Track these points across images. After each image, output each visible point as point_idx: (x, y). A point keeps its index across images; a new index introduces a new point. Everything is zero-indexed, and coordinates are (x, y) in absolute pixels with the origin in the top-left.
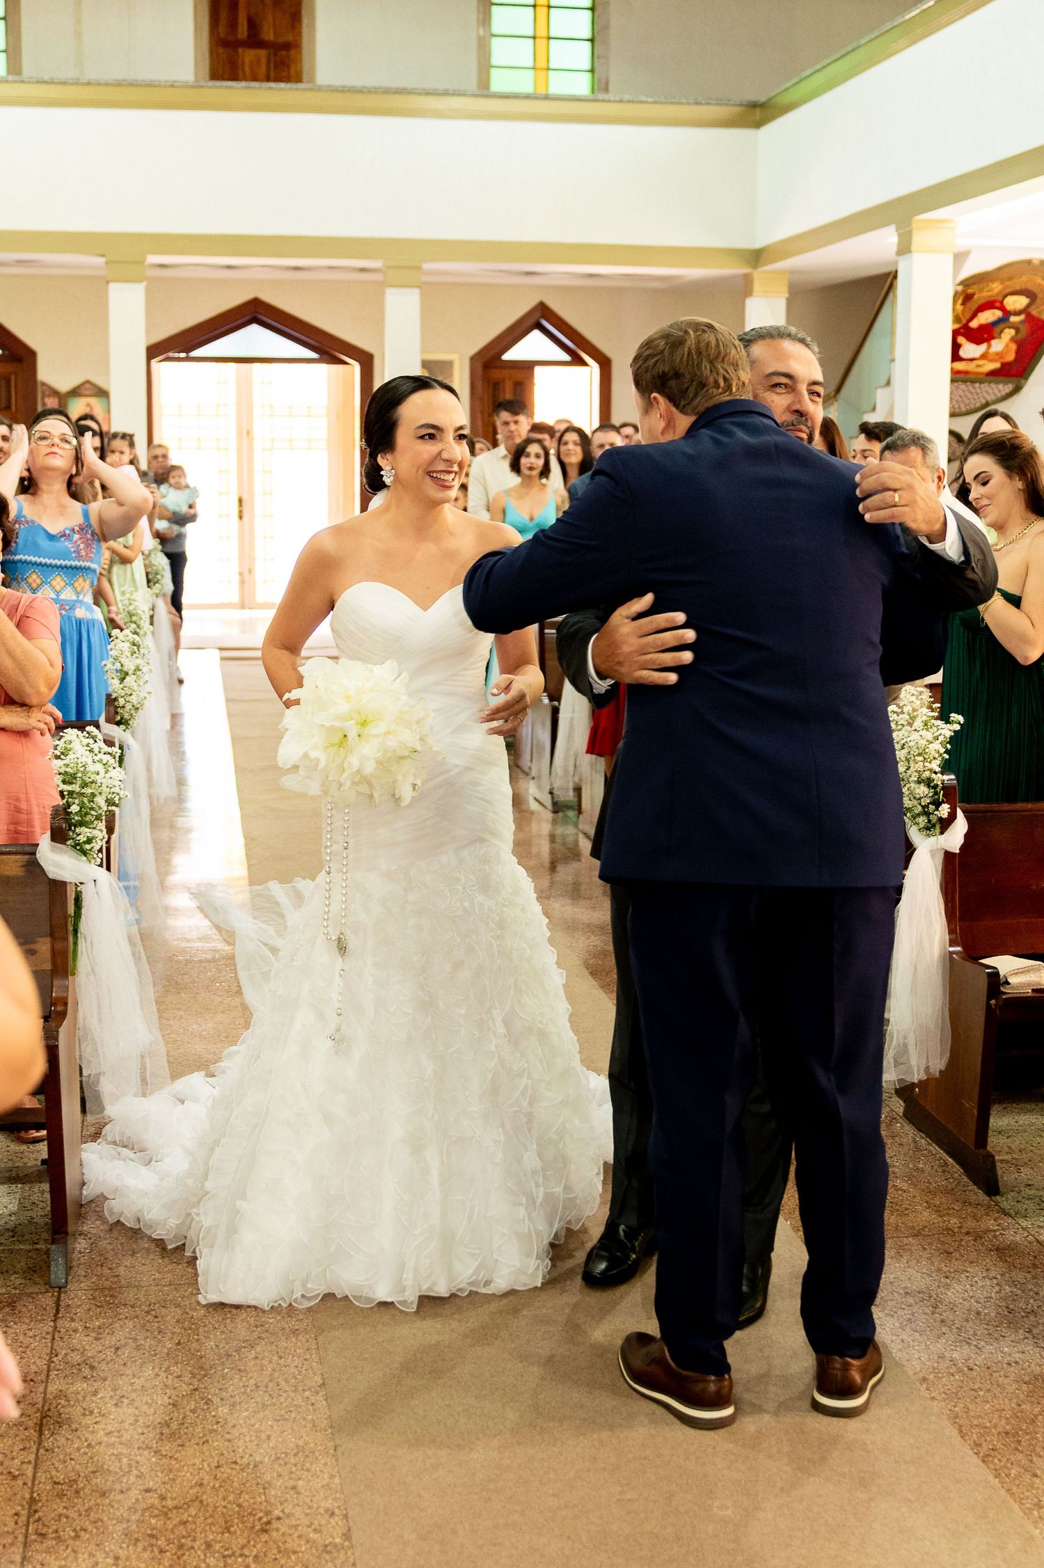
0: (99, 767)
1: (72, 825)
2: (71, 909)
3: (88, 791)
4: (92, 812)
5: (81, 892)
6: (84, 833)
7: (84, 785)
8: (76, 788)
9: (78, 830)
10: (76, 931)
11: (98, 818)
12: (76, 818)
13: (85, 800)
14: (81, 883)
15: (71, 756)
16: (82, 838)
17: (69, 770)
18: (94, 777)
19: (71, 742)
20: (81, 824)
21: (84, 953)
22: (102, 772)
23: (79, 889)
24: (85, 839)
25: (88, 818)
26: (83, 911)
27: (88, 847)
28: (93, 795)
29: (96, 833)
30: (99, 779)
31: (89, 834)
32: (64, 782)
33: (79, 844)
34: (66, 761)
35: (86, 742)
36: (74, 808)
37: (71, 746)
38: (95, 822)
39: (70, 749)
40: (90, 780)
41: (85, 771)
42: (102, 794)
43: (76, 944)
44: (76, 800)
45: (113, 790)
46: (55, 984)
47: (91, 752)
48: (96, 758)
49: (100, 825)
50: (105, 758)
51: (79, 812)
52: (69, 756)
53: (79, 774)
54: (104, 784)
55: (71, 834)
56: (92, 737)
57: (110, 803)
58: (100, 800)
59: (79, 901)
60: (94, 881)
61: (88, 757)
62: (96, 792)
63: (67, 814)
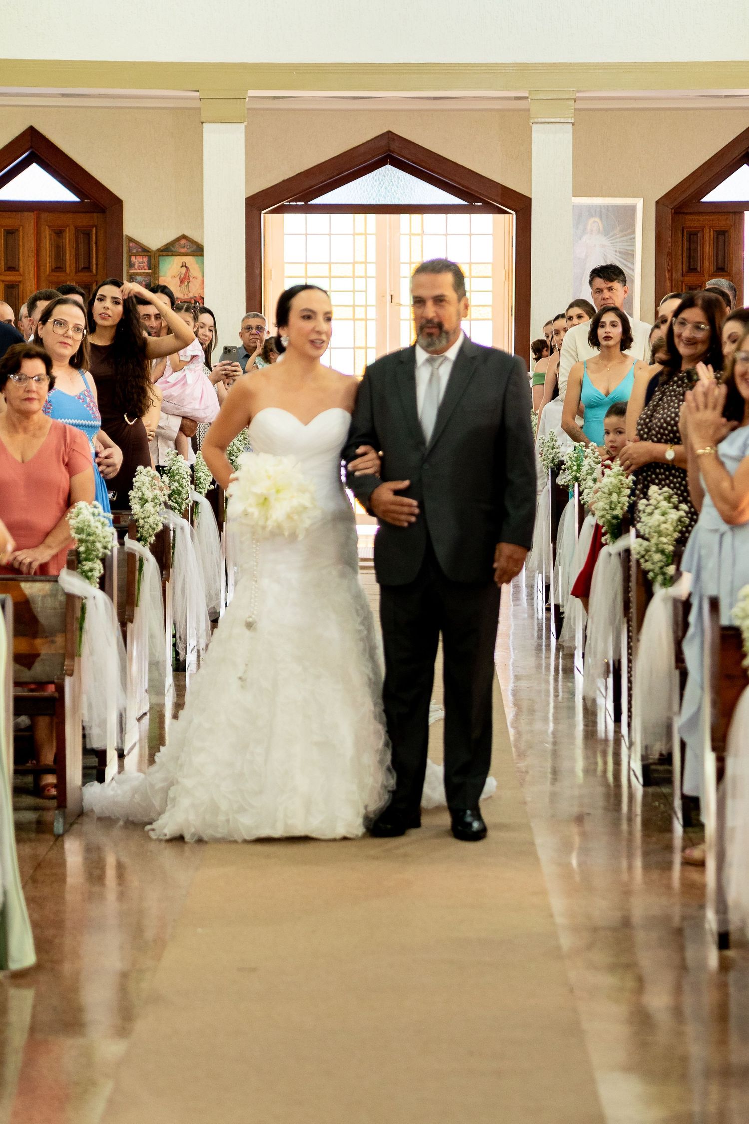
0: (100, 526)
1: (80, 562)
2: (78, 614)
3: (91, 538)
4: (93, 553)
5: (85, 604)
6: (88, 565)
7: (89, 534)
8: (84, 536)
9: (84, 563)
10: (81, 629)
11: (98, 557)
12: (83, 556)
13: (89, 544)
14: (86, 598)
15: (81, 516)
16: (86, 568)
17: (79, 525)
18: (95, 529)
20: (87, 559)
21: (87, 643)
23: (84, 601)
24: (88, 568)
25: (92, 556)
26: (87, 616)
27: (90, 574)
28: (94, 542)
29: (95, 566)
30: (98, 531)
31: (91, 566)
33: (84, 572)
34: (78, 520)
35: (92, 510)
36: (82, 549)
37: (81, 510)
38: (96, 559)
39: (81, 513)
40: (93, 531)
41: (89, 526)
42: (100, 541)
43: (81, 636)
44: (84, 544)
45: (107, 539)
46: (66, 660)
47: (94, 514)
48: (97, 518)
49: (99, 561)
50: (102, 519)
51: (85, 552)
52: (80, 517)
53: (85, 527)
54: (101, 535)
55: (80, 566)
56: (95, 507)
57: (105, 547)
58: (99, 545)
59: (83, 609)
60: (94, 598)
61: (91, 518)
62: (96, 539)
63: (77, 553)
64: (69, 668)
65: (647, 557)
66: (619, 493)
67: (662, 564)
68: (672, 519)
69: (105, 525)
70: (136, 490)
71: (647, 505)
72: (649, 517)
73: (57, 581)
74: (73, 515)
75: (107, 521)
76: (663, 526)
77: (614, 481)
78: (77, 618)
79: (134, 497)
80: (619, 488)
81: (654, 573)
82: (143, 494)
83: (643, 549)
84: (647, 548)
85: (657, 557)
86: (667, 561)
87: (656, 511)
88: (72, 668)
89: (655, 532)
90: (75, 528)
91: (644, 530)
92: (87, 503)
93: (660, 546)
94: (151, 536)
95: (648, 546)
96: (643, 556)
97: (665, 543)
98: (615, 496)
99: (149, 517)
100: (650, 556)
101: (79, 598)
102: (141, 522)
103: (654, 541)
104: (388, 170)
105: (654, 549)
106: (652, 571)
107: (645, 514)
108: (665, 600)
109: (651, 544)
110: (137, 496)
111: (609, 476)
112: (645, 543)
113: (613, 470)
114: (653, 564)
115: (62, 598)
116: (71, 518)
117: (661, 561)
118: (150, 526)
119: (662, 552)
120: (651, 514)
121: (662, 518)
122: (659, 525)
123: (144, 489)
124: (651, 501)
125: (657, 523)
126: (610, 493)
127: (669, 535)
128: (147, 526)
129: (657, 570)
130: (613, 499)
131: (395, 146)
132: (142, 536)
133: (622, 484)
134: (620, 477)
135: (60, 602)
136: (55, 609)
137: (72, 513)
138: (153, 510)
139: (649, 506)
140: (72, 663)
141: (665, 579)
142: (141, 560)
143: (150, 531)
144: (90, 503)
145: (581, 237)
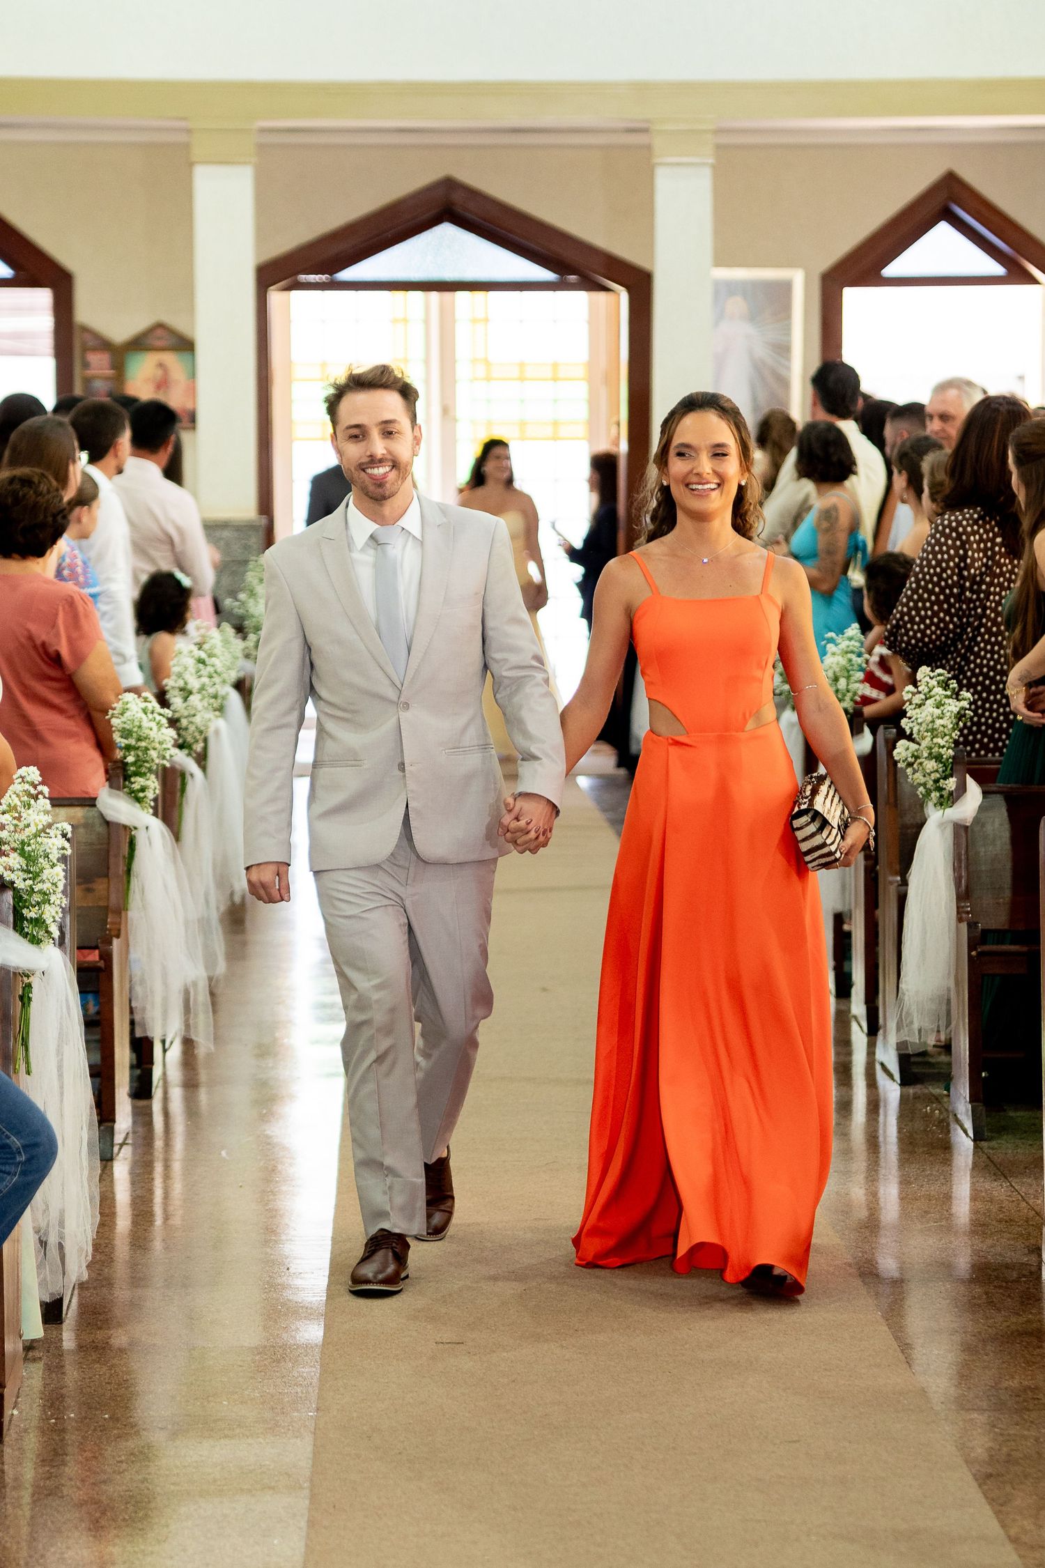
0: (153, 725)
1: (127, 778)
2: (125, 850)
3: (143, 744)
4: (146, 764)
5: (135, 836)
6: (138, 782)
7: (139, 739)
8: (132, 742)
9: (133, 779)
10: (129, 871)
11: (150, 770)
12: (132, 768)
13: (140, 754)
14: (135, 828)
15: (127, 714)
16: (136, 787)
17: (125, 726)
18: (147, 731)
19: (127, 703)
20: (136, 774)
21: (137, 890)
22: (155, 728)
23: (133, 833)
24: (139, 787)
25: (143, 770)
26: (137, 853)
27: (141, 795)
28: (147, 749)
29: (149, 783)
30: (152, 734)
31: (142, 784)
32: (122, 737)
33: (133, 792)
34: (123, 719)
35: (144, 705)
36: (130, 759)
37: (128, 706)
38: (148, 775)
39: (127, 709)
40: (145, 735)
41: (140, 727)
42: (155, 749)
43: (129, 882)
44: (132, 753)
45: (164, 746)
46: (110, 916)
47: (145, 711)
48: (150, 716)
49: (153, 777)
50: (158, 718)
51: (134, 764)
52: (125, 715)
53: (135, 729)
54: (156, 740)
55: (127, 783)
56: (146, 700)
57: (164, 758)
58: (153, 754)
59: (132, 844)
60: (147, 828)
61: (144, 716)
62: (149, 747)
63: (123, 765)
64: (114, 926)
65: (915, 766)
66: (848, 678)
67: (938, 776)
68: (952, 712)
69: (161, 726)
70: (174, 677)
71: (914, 694)
72: (918, 710)
73: (94, 806)
74: (115, 712)
75: (164, 721)
76: (939, 722)
77: (843, 661)
78: (124, 857)
79: (173, 688)
80: (848, 671)
81: (925, 788)
82: (186, 683)
83: (910, 755)
84: (916, 754)
85: (931, 765)
86: (943, 772)
87: (928, 702)
88: (117, 926)
89: (927, 731)
90: (119, 731)
91: (911, 729)
92: (136, 696)
93: (935, 750)
94: (197, 741)
95: (917, 751)
96: (910, 765)
97: (943, 747)
98: (842, 683)
99: (194, 715)
100: (921, 764)
101: (125, 827)
102: (184, 722)
103: (925, 743)
104: (446, 230)
105: (925, 754)
106: (924, 785)
107: (913, 706)
108: (942, 825)
109: (921, 748)
110: (177, 685)
111: (834, 654)
112: (913, 746)
113: (840, 646)
114: (924, 776)
115: (100, 829)
116: (113, 716)
117: (937, 771)
118: (197, 728)
119: (938, 758)
120: (920, 706)
121: (938, 712)
122: (933, 722)
123: (187, 676)
124: (920, 689)
125: (930, 718)
126: (836, 679)
127: (945, 735)
128: (192, 728)
129: (930, 784)
130: (840, 687)
132: (185, 742)
133: (852, 665)
134: (850, 656)
135: (99, 834)
136: (92, 844)
137: (114, 709)
138: (199, 706)
139: (917, 696)
140: (119, 920)
141: (942, 796)
142: (183, 775)
143: (197, 734)
144: (140, 696)
145: (717, 323)
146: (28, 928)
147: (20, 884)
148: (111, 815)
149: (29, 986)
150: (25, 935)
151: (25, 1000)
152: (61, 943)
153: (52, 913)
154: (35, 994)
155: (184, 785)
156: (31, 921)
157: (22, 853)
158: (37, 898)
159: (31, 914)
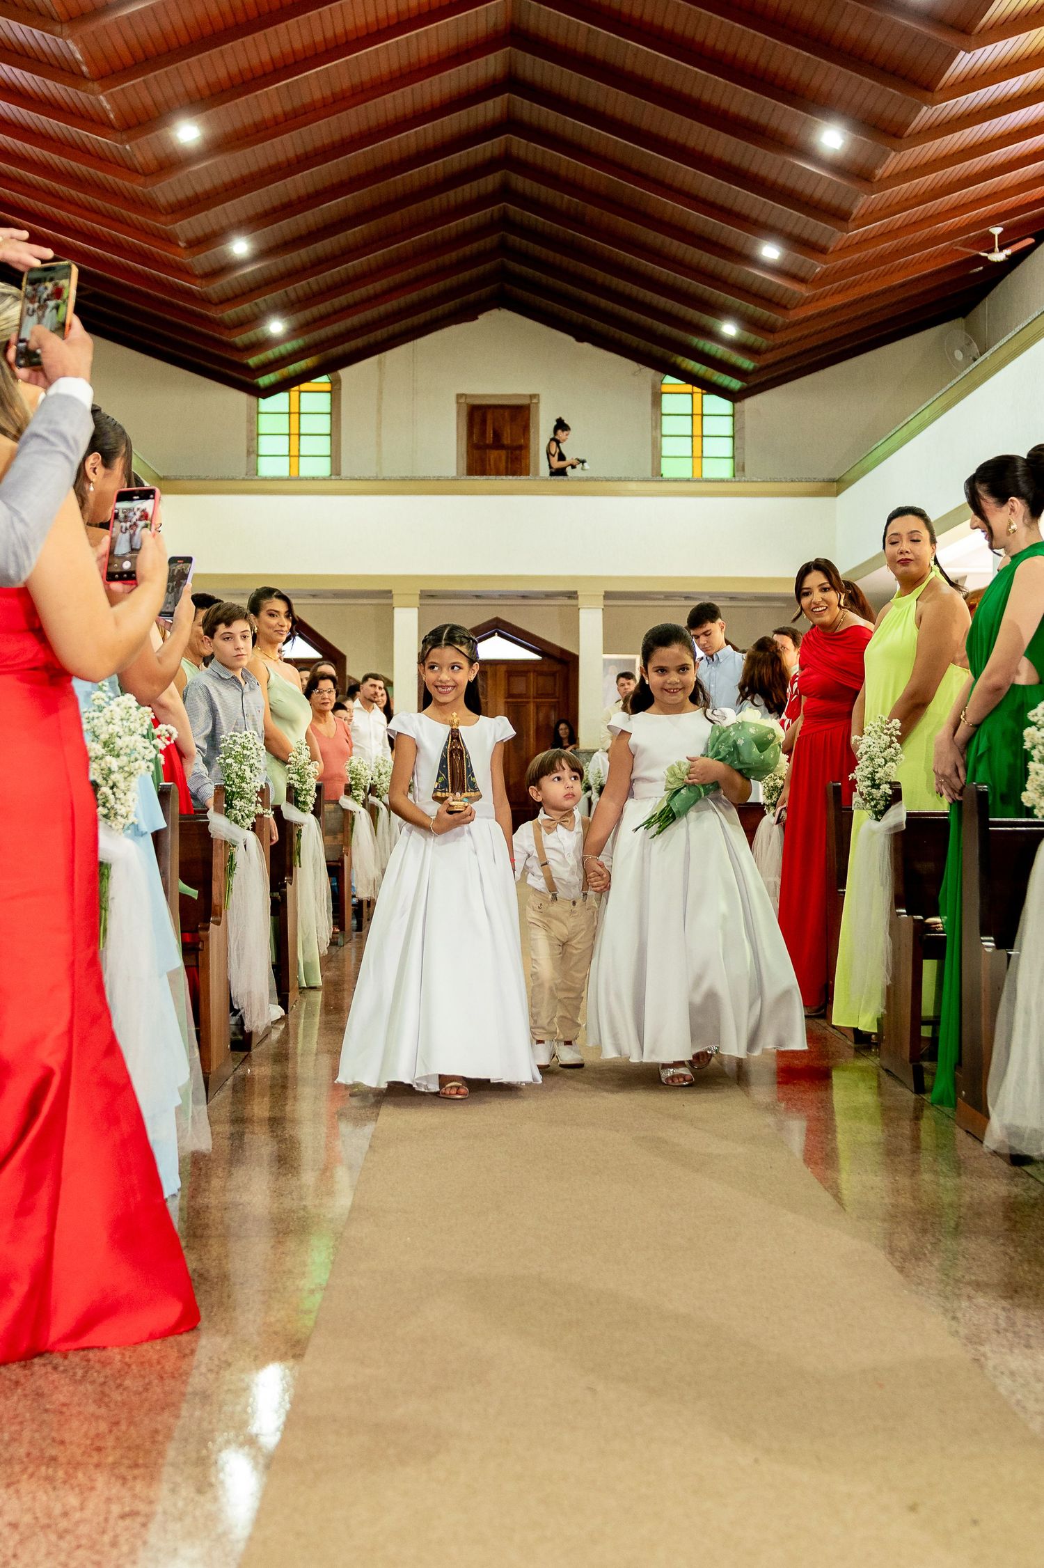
2: (350, 821)
3: (358, 777)
4: (360, 786)
5: (354, 816)
6: (356, 793)
16: (355, 794)
20: (355, 789)
21: (355, 838)
25: (358, 788)
27: (357, 798)
29: (361, 793)
30: (362, 773)
33: (354, 796)
36: (353, 783)
59: (353, 819)
60: (359, 811)
63: (350, 786)
101: (351, 812)
102: (378, 786)
104: (496, 638)
123: (380, 767)
131: (500, 625)
142: (378, 808)
145: (605, 676)
146: (300, 805)
147: (296, 786)
148: (344, 806)
149: (301, 830)
150: (299, 808)
151: (299, 836)
152: (313, 812)
153: (311, 800)
154: (303, 834)
155: (378, 813)
156: (301, 802)
157: (299, 774)
158: (304, 792)
159: (301, 799)
